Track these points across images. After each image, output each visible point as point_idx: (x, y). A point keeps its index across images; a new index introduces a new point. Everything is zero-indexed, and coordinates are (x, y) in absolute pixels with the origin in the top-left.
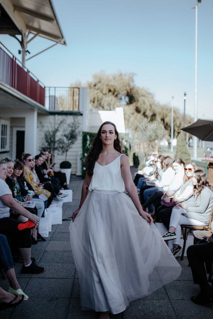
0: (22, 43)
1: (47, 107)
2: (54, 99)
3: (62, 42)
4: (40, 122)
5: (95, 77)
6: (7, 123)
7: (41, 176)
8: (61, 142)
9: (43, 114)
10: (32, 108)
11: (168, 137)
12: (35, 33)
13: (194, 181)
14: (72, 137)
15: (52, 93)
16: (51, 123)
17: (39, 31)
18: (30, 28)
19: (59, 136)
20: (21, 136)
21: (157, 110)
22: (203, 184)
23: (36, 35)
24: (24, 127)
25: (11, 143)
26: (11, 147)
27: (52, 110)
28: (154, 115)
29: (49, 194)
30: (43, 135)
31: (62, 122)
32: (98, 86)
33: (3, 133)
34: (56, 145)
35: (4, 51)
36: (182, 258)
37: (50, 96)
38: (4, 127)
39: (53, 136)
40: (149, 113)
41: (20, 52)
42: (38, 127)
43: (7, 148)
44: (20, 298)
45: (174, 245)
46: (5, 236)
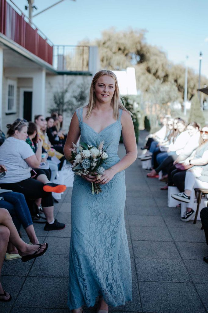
1: (55, 66)
2: (62, 58)
4: (48, 83)
5: (104, 34)
6: (14, 83)
8: (70, 103)
9: (51, 74)
10: (40, 68)
11: (181, 99)
14: (82, 98)
15: (61, 52)
16: (60, 83)
19: (68, 97)
20: (28, 97)
21: (170, 71)
24: (31, 87)
25: (18, 104)
26: (18, 108)
27: (61, 70)
28: (166, 76)
30: (51, 97)
31: (71, 83)
32: (108, 44)
33: (10, 93)
34: (65, 107)
35: (13, 9)
36: (195, 221)
37: (58, 55)
38: (11, 87)
39: (62, 97)
40: (161, 74)
41: (26, 8)
42: (46, 88)
43: (14, 110)
44: (44, 247)
45: (187, 209)
46: (23, 195)
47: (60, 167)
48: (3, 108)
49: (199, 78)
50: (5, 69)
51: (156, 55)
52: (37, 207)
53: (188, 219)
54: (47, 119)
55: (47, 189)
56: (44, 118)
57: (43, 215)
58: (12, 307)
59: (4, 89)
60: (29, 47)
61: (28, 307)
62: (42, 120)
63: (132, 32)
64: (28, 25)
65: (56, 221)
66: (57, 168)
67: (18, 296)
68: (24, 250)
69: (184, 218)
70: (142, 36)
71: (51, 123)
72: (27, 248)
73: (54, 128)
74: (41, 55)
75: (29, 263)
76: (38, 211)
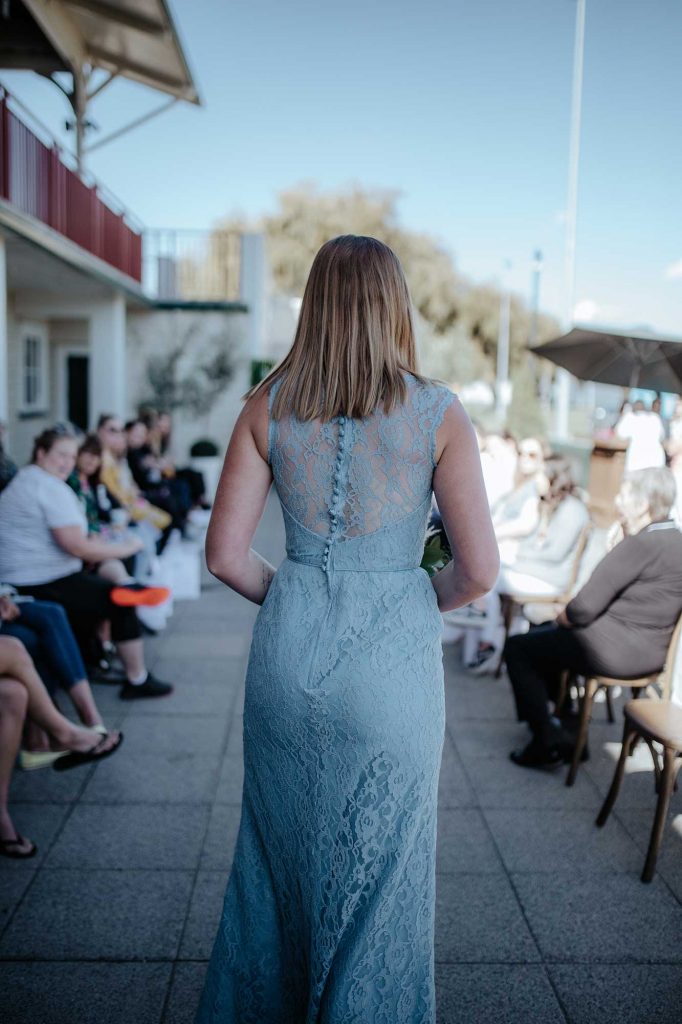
0: (73, 98)
1: (150, 285)
2: (167, 265)
3: (190, 94)
4: (131, 331)
5: (286, 200)
6: (40, 333)
7: (140, 477)
8: (190, 385)
9: (139, 307)
10: (108, 291)
11: (489, 375)
12: (112, 67)
13: (541, 483)
14: (221, 371)
15: (165, 248)
16: (162, 331)
17: (122, 64)
18: (96, 53)
19: (184, 369)
20: (79, 370)
21: (464, 301)
22: (563, 489)
23: (113, 75)
24: (85, 342)
25: (53, 388)
26: (52, 399)
27: (165, 298)
28: (453, 316)
29: (164, 519)
30: (140, 368)
31: (192, 331)
32: (295, 228)
33: (30, 360)
34: (179, 395)
35: (28, 131)
36: (497, 674)
37: (160, 260)
38: (31, 345)
39: (170, 368)
40: (439, 309)
41: (68, 126)
42: (127, 344)
43: (42, 403)
44: (114, 739)
45: (481, 644)
46: (60, 609)
47: (161, 546)
48: (11, 400)
49: (536, 320)
50: (13, 296)
51: (422, 257)
52: (99, 644)
53: (483, 667)
54: (129, 426)
55: (121, 597)
56: (119, 423)
57: (117, 665)
58: (38, 870)
59: (10, 347)
60: (77, 233)
61: (77, 868)
62: (113, 430)
63: (359, 197)
64: (73, 178)
65: (150, 677)
66: (151, 548)
67: (52, 845)
68: (64, 738)
69: (473, 665)
70: (388, 208)
71: (139, 434)
72: (73, 735)
73: (146, 450)
74: (111, 256)
75: (80, 771)
76: (103, 654)
